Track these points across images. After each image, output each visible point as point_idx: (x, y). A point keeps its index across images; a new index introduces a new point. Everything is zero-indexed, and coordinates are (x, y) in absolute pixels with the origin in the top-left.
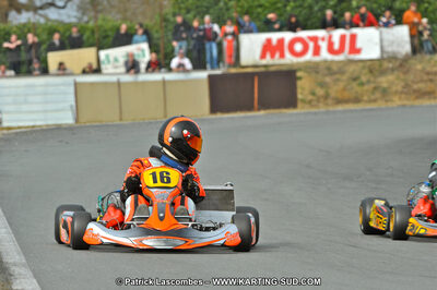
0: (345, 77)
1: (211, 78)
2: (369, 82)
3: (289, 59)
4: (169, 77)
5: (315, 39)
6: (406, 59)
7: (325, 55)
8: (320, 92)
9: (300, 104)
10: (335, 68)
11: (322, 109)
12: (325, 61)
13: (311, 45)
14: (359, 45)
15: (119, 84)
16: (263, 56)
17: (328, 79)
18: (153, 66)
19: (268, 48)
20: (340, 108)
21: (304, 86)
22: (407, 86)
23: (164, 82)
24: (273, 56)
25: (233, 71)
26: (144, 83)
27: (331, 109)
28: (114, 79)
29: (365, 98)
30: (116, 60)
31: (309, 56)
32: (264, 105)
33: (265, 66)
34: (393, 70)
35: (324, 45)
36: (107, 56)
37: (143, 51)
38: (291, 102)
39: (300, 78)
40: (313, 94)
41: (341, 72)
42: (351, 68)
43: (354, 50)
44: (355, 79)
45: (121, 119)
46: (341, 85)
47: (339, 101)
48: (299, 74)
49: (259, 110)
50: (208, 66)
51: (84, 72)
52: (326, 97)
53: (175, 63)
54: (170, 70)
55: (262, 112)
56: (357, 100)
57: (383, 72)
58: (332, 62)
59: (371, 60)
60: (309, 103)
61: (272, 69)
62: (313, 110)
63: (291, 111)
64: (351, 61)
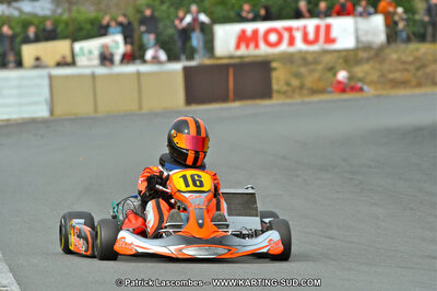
0: (320, 67)
1: (186, 70)
3: (264, 50)
4: (144, 68)
5: (290, 30)
6: (381, 49)
7: (300, 45)
8: (295, 82)
9: (275, 95)
10: (310, 58)
11: (298, 99)
12: (300, 52)
13: (286, 36)
14: (334, 34)
15: (93, 76)
16: (238, 47)
17: (303, 70)
18: (128, 58)
19: (243, 39)
20: (316, 98)
21: (279, 77)
22: (382, 76)
23: (139, 74)
24: (247, 46)
25: (207, 62)
26: (119, 75)
27: (307, 99)
28: (88, 71)
30: (90, 52)
31: (284, 47)
32: (239, 96)
33: (241, 57)
34: (368, 60)
35: (298, 36)
36: (82, 49)
37: (117, 43)
38: (266, 92)
39: (275, 69)
40: (288, 84)
41: (316, 62)
42: (327, 59)
43: (329, 40)
44: (330, 69)
45: (96, 110)
46: (317, 75)
47: (314, 92)
48: (274, 65)
49: (234, 100)
50: (183, 57)
51: (59, 65)
52: (302, 87)
53: (149, 54)
54: (144, 62)
55: (237, 104)
57: (358, 62)
58: (307, 52)
59: (347, 51)
60: (285, 93)
61: (247, 60)
62: (289, 101)
63: (267, 102)
64: (325, 52)
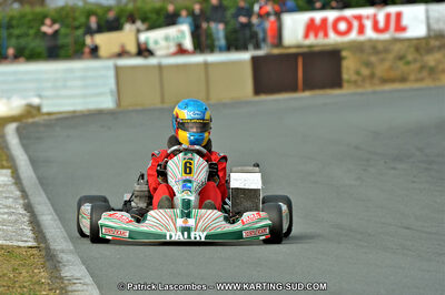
0: (391, 56)
1: (255, 60)
2: (415, 61)
3: (333, 38)
4: (211, 58)
7: (370, 33)
8: (365, 72)
9: (345, 85)
10: (380, 47)
11: (368, 89)
12: (370, 41)
14: (405, 22)
15: (160, 67)
16: (306, 36)
17: (373, 59)
19: (311, 27)
20: (388, 87)
21: (349, 66)
23: (206, 65)
24: (316, 36)
25: (276, 51)
26: (186, 66)
27: (379, 88)
28: (155, 62)
29: (412, 77)
30: (156, 42)
31: (353, 36)
32: (310, 85)
33: (310, 46)
34: (440, 48)
36: (148, 40)
37: (182, 32)
38: (336, 82)
39: (345, 58)
40: (358, 73)
41: (386, 51)
42: (397, 47)
43: (400, 28)
44: (401, 58)
45: (163, 101)
46: (387, 65)
47: (384, 81)
48: (344, 54)
49: (304, 90)
52: (372, 76)
55: (307, 94)
56: (403, 79)
57: (430, 50)
58: (377, 41)
59: (418, 39)
60: (355, 82)
61: (316, 49)
62: (360, 90)
63: (336, 92)
64: (396, 40)
